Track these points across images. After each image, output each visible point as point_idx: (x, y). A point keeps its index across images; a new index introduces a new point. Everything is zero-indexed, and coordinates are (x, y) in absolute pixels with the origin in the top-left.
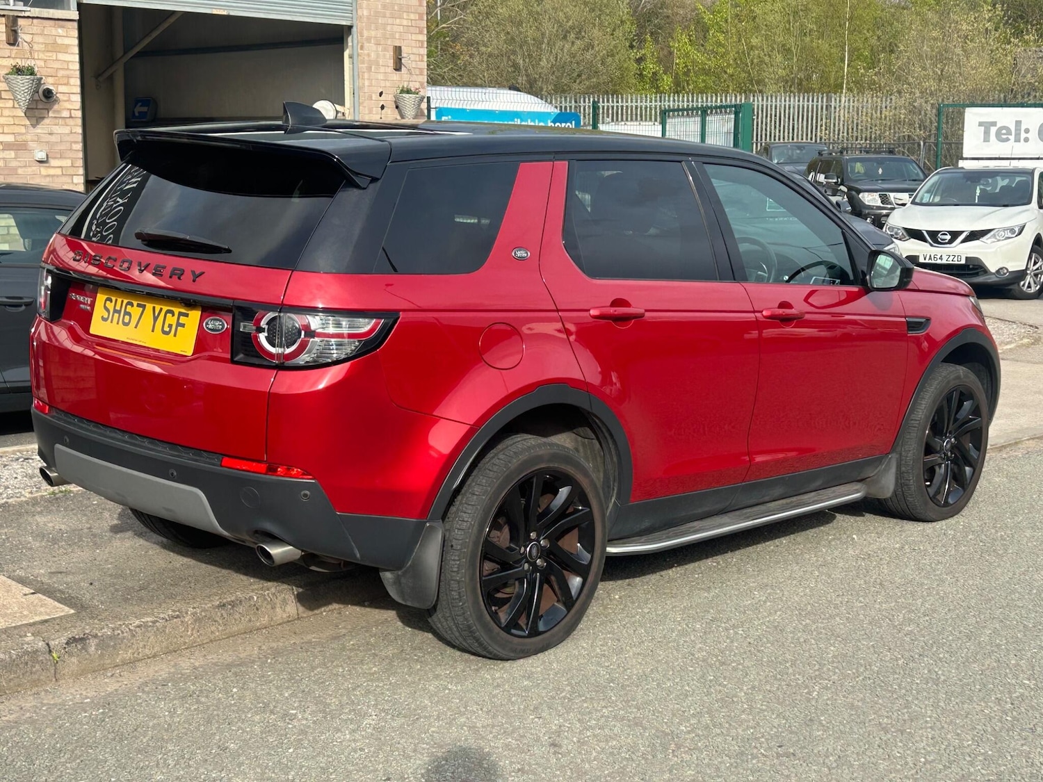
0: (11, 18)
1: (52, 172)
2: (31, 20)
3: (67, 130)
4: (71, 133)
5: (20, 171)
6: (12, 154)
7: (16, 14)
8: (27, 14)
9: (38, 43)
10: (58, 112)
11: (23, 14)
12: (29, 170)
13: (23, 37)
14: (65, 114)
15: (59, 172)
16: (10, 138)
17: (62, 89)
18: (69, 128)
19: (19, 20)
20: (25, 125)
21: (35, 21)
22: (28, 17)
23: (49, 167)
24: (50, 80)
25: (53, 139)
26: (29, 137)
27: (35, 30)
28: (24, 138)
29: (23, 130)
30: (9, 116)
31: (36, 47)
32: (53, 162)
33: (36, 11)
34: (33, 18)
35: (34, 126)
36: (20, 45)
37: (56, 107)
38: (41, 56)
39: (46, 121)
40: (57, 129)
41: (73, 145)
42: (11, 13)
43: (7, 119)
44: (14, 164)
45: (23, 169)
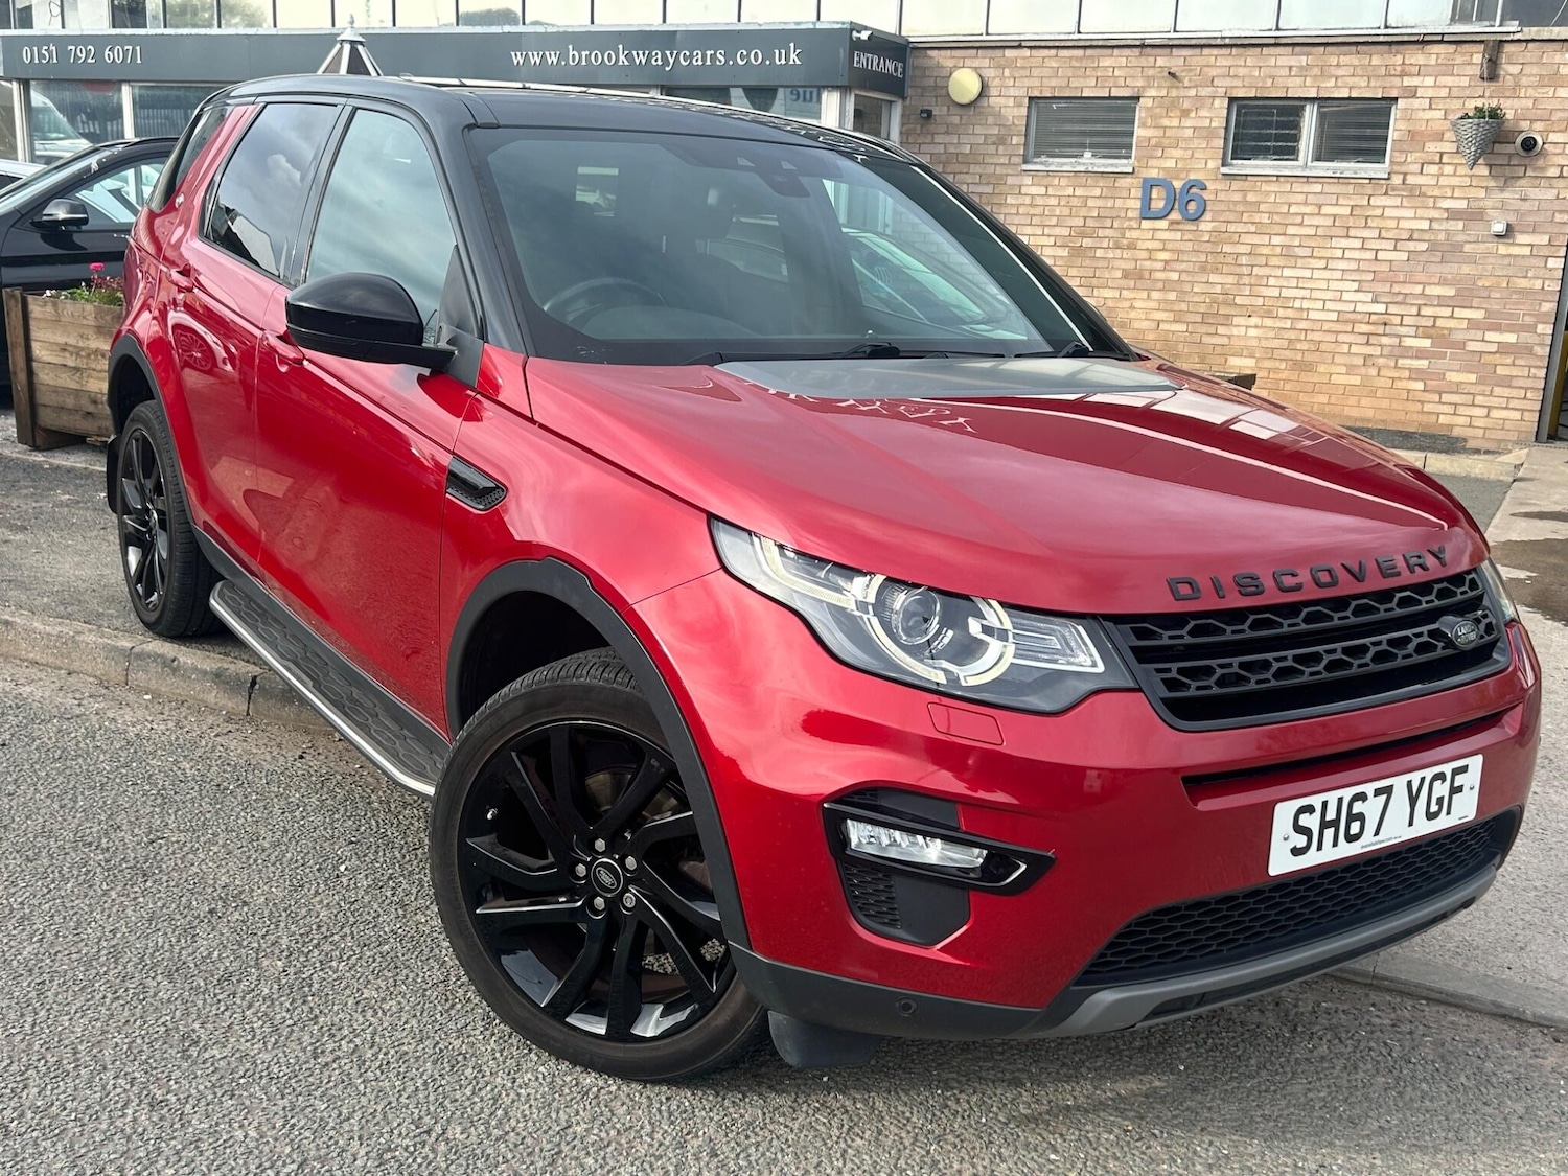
0: (1491, 44)
1: (1515, 250)
2: (1525, 44)
3: (1552, 194)
4: (1558, 198)
5: (1467, 248)
6: (1460, 225)
7: (1499, 37)
8: (1517, 37)
9: (1529, 76)
10: (1543, 169)
11: (1511, 37)
12: (1482, 247)
13: (1509, 69)
14: (1554, 172)
15: (1526, 251)
16: (1462, 204)
17: (1553, 137)
18: (1555, 191)
19: (1506, 45)
20: (1487, 188)
21: (1531, 45)
22: (1519, 41)
23: (1513, 244)
24: (1538, 126)
25: (1526, 206)
26: (1488, 203)
27: (1528, 57)
28: (1481, 204)
29: (1482, 193)
30: (1466, 175)
31: (1524, 81)
32: (1521, 238)
33: (1531, 32)
34: (1527, 41)
35: (1502, 189)
36: (1501, 79)
37: (1540, 162)
38: (1531, 92)
39: (1522, 182)
40: (1534, 193)
41: (1557, 215)
42: (1492, 37)
43: (1461, 179)
44: (1461, 238)
45: (1472, 246)
